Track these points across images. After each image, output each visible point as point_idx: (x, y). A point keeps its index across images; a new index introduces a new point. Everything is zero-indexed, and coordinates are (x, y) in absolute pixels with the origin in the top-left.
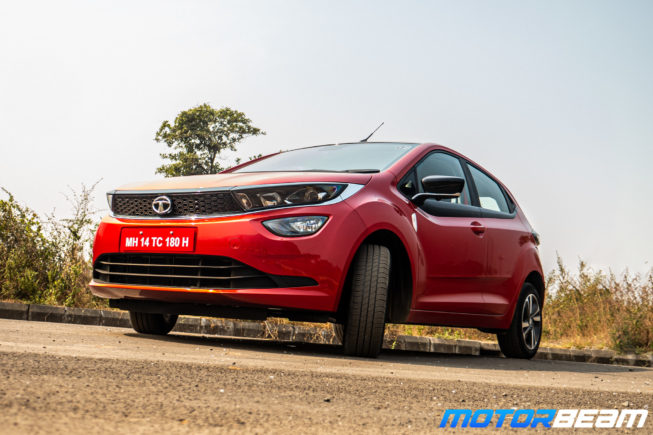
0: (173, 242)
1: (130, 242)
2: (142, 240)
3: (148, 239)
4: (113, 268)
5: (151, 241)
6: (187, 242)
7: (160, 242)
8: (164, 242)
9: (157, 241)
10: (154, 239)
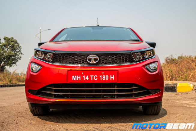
0: (105, 78)
1: (75, 78)
2: (84, 77)
3: (87, 76)
4: (55, 91)
5: (90, 78)
6: (113, 77)
7: (96, 78)
8: (99, 78)
9: (94, 77)
10: (92, 76)
